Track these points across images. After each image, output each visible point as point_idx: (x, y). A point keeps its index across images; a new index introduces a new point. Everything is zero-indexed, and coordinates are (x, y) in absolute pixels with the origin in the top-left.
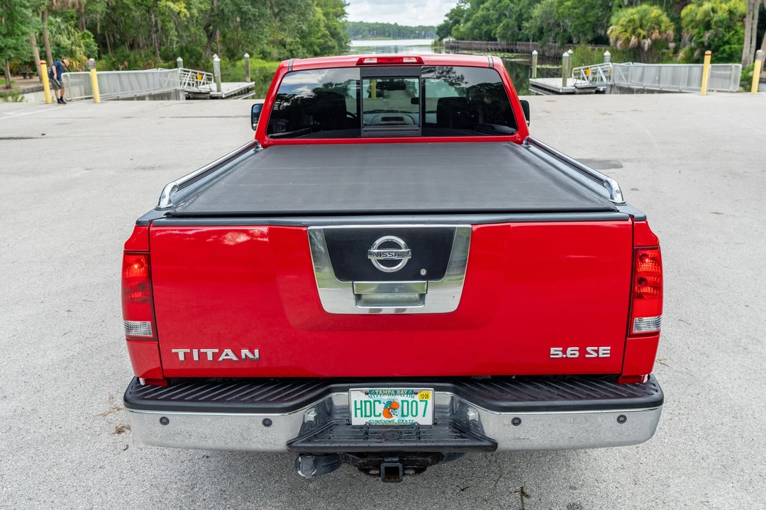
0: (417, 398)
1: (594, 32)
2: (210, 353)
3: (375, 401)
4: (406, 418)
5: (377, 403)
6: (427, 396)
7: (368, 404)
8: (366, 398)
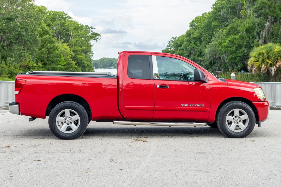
1: (243, 63)
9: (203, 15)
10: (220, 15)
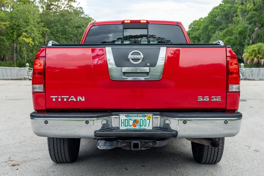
0: (146, 118)
2: (65, 98)
3: (129, 119)
4: (142, 127)
5: (130, 120)
6: (150, 117)
7: (127, 121)
8: (126, 118)
9: (199, 19)
10: (215, 20)
